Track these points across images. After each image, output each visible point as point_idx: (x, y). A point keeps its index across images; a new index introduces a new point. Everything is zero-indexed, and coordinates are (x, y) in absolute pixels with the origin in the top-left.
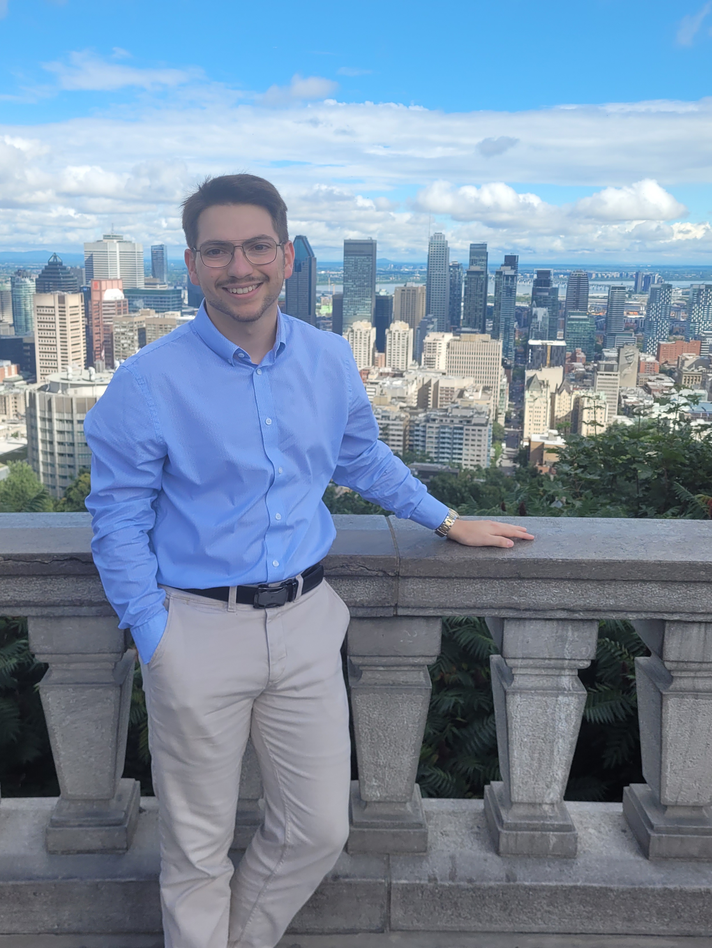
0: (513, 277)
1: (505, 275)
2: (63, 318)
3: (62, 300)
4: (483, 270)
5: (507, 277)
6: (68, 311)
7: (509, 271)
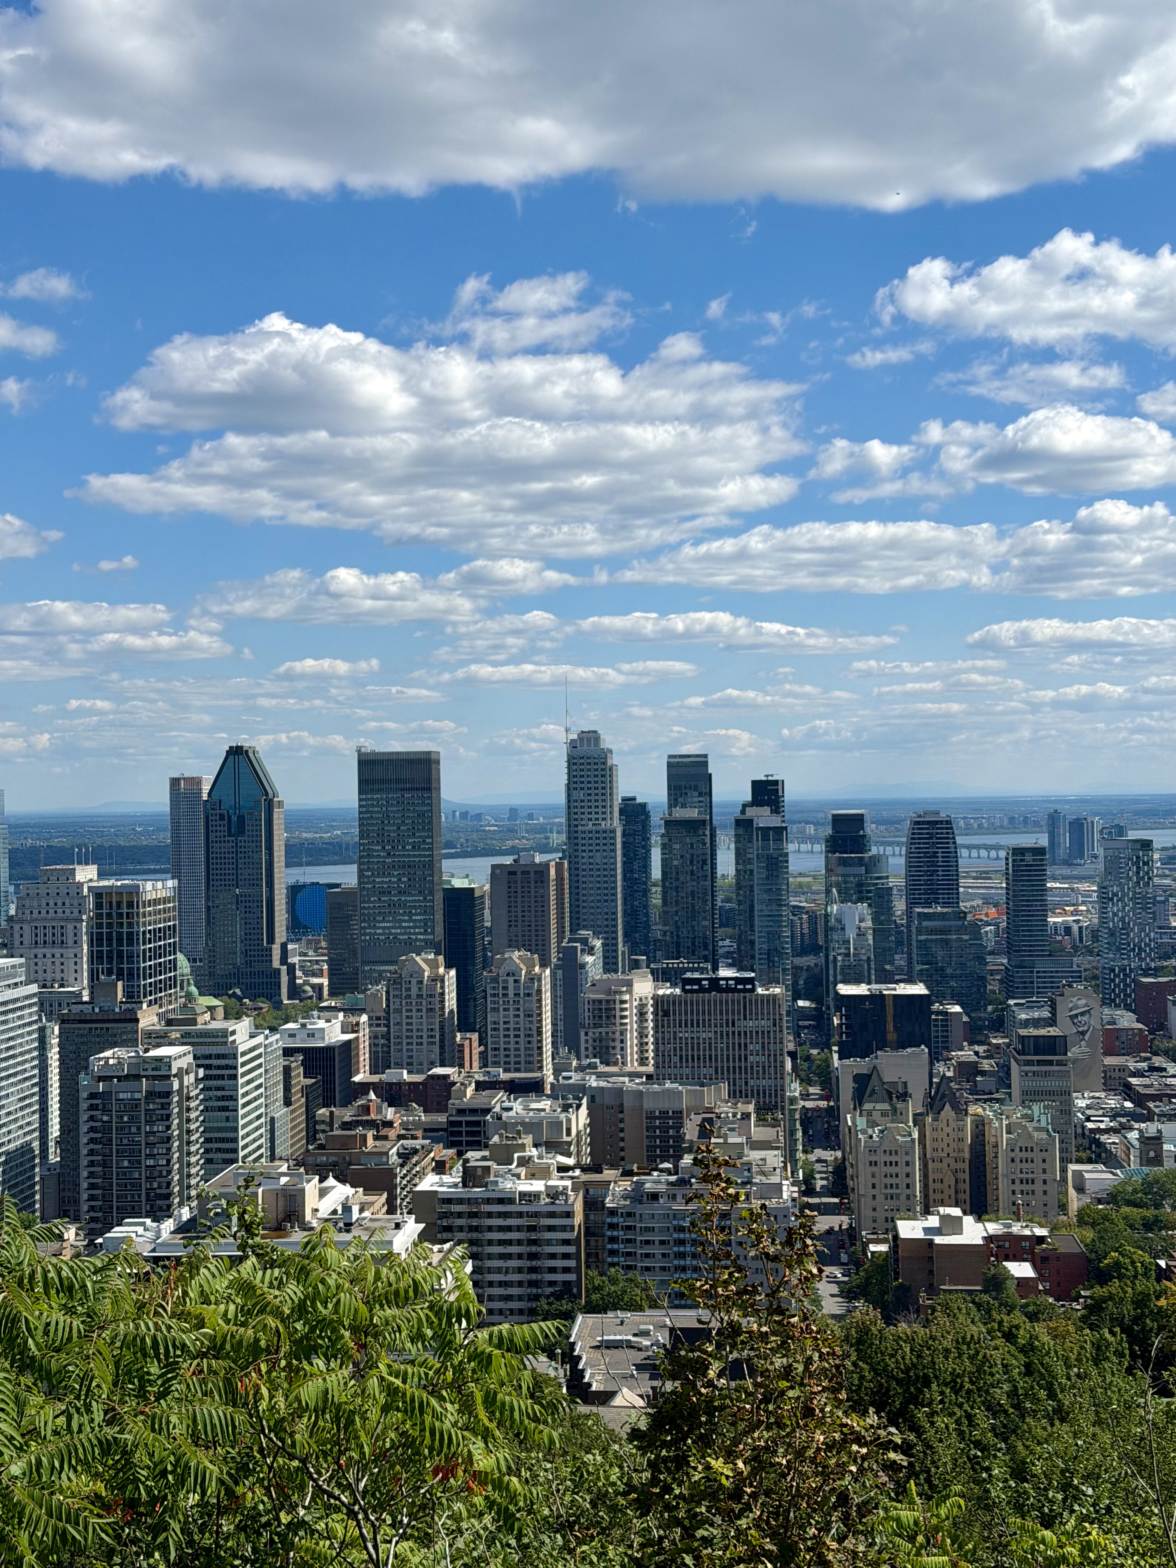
0: (779, 832)
1: (758, 829)
4: (702, 817)
5: (765, 831)
7: (763, 817)
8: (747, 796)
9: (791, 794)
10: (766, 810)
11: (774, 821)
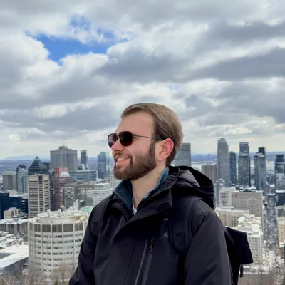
0: (264, 159)
2: (41, 187)
3: (40, 178)
4: (247, 155)
5: (261, 158)
6: (44, 183)
7: (261, 155)
8: (257, 151)
9: (267, 151)
10: (261, 154)
11: (263, 156)
